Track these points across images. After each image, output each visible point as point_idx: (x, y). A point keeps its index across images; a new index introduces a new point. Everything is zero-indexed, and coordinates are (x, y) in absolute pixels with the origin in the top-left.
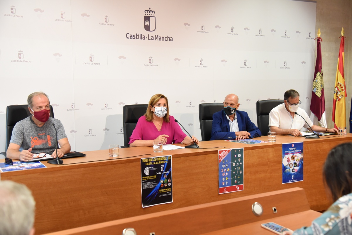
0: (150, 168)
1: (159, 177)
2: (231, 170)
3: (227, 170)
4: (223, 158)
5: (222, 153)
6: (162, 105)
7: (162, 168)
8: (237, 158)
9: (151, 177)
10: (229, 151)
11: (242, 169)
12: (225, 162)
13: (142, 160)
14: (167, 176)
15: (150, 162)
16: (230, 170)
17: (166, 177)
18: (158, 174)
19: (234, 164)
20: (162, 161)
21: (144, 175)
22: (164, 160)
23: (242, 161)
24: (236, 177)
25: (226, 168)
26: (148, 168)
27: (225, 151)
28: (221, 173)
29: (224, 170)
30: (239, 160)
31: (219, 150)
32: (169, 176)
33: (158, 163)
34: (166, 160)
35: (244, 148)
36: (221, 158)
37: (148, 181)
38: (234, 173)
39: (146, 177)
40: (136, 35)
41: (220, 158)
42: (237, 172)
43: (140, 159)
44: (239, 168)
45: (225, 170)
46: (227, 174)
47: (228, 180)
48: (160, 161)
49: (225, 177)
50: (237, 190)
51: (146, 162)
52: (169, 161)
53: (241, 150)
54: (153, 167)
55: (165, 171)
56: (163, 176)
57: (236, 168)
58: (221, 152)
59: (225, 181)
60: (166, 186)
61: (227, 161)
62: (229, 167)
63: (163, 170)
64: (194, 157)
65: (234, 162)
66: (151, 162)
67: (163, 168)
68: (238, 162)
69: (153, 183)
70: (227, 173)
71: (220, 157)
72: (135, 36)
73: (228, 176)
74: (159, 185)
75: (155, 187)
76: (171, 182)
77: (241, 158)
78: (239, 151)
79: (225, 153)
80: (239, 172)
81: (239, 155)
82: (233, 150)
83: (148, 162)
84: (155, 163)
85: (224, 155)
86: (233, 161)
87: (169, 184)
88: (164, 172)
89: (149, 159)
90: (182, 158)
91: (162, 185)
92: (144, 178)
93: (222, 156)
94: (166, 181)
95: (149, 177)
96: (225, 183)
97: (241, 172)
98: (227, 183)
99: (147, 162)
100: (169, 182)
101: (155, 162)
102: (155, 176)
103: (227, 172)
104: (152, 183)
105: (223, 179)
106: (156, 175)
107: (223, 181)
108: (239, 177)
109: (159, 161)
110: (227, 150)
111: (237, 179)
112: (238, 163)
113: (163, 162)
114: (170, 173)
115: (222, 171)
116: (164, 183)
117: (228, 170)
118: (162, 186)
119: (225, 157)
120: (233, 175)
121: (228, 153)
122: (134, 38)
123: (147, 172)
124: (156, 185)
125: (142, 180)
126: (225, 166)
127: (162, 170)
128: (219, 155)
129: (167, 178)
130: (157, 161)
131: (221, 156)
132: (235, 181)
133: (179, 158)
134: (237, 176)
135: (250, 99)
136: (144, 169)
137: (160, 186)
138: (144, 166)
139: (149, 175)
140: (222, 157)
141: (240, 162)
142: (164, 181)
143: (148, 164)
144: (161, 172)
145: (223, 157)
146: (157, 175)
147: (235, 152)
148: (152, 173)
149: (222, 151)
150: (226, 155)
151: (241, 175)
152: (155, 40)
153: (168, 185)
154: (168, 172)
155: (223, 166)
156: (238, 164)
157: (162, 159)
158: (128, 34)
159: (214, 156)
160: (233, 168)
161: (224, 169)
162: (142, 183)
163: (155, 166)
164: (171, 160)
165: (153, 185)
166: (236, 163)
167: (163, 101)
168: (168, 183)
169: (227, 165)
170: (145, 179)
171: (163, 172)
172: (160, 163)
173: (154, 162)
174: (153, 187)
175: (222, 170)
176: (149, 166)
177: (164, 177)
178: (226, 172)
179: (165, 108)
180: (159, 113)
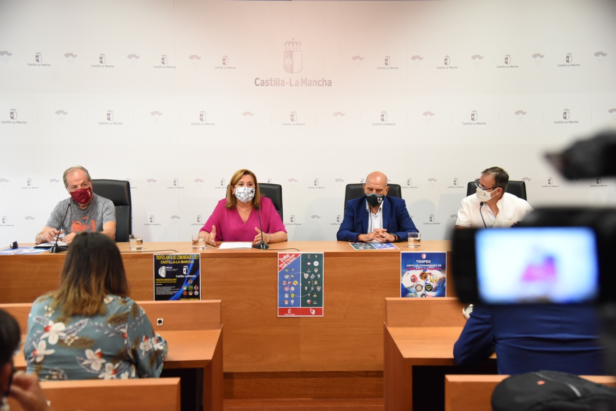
0: (168, 268)
1: (180, 283)
2: (301, 284)
3: (294, 284)
4: (286, 265)
5: (285, 257)
6: (246, 184)
7: (184, 269)
8: (312, 267)
9: (169, 280)
10: (296, 255)
11: (320, 284)
12: (290, 271)
13: (155, 256)
14: (193, 282)
15: (167, 260)
16: (299, 283)
17: (191, 282)
18: (178, 276)
19: (306, 276)
20: (185, 260)
21: (157, 276)
22: (188, 260)
23: (320, 272)
24: (309, 295)
25: (292, 280)
26: (164, 268)
27: (291, 255)
28: (282, 287)
29: (287, 282)
30: (316, 271)
31: (279, 253)
32: (196, 282)
33: (179, 262)
34: (191, 260)
35: (324, 253)
36: (282, 265)
37: (164, 285)
38: (306, 288)
39: (162, 280)
40: (269, 79)
41: (280, 264)
42: (312, 289)
43: (152, 254)
44: (316, 283)
45: (289, 282)
46: (293, 289)
47: (295, 299)
48: (182, 260)
49: (289, 293)
50: (312, 315)
51: (161, 260)
52: (197, 261)
53: (319, 255)
54: (171, 268)
55: (190, 274)
56: (187, 281)
57: (309, 282)
58: (282, 256)
59: (290, 299)
60: (191, 294)
61: (293, 270)
62: (296, 278)
63: (187, 272)
64: (239, 259)
65: (307, 273)
66: (168, 260)
67: (187, 270)
68: (313, 272)
69: (172, 288)
70: (292, 287)
71: (280, 263)
72: (269, 82)
73: (295, 292)
74: (180, 292)
75: (174, 294)
76: (199, 290)
77: (320, 267)
78: (316, 256)
79: (290, 258)
80: (315, 289)
81: (316, 263)
82: (303, 255)
83: (165, 260)
84: (174, 262)
85: (287, 261)
86: (304, 271)
87: (196, 293)
88: (189, 276)
89: (165, 256)
90: (217, 259)
91: (185, 292)
92: (158, 280)
93: (284, 261)
94: (191, 287)
95: (165, 280)
96: (290, 303)
97: (319, 289)
98: (292, 301)
99: (163, 260)
100: (195, 289)
101: (175, 260)
102: (174, 280)
103: (294, 286)
104: (170, 288)
105: (286, 296)
106: (175, 278)
107: (286, 299)
108: (315, 296)
109: (180, 260)
110: (293, 254)
111: (311, 298)
112: (313, 275)
113: (187, 262)
114: (198, 278)
115: (284, 284)
116: (187, 291)
117: (295, 283)
118: (185, 294)
119: (289, 263)
120: (304, 292)
121: (295, 258)
122: (267, 84)
123: (162, 272)
124: (175, 292)
125: (155, 283)
126: (290, 277)
127: (185, 273)
128: (280, 260)
129: (193, 284)
130: (178, 260)
131: (282, 261)
132: (308, 301)
133: (212, 259)
134: (312, 294)
136: (159, 269)
137: (182, 294)
138: (158, 264)
139: (166, 278)
140: (284, 263)
141: (318, 273)
142: (188, 288)
143: (164, 262)
144: (184, 275)
145: (286, 263)
146: (177, 278)
147: (309, 257)
148: (169, 274)
149: (285, 254)
150: (292, 261)
151: (320, 294)
152: (302, 85)
153: (193, 294)
154: (195, 276)
155: (287, 277)
156: (313, 276)
157: (184, 258)
158: (257, 80)
159: (269, 261)
160: (304, 282)
161: (287, 280)
162: (156, 286)
163: (174, 266)
164: (199, 260)
165: (171, 290)
166: (310, 274)
167: (247, 179)
168: (194, 291)
169: (292, 276)
170: (160, 282)
171: (186, 275)
172: (182, 262)
173: (173, 260)
174: (171, 293)
175: (285, 282)
176: (166, 265)
177: (188, 283)
178: (291, 285)
179: (251, 189)
180: (242, 196)
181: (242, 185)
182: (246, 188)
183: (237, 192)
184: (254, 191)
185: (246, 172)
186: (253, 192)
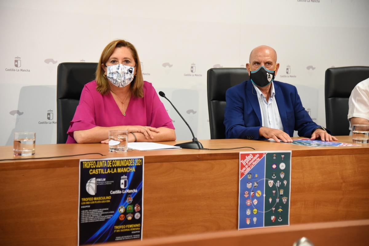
0: (99, 180)
1: (116, 201)
2: (264, 195)
3: (257, 195)
4: (249, 170)
5: (248, 158)
6: (120, 61)
7: (122, 181)
8: (278, 170)
9: (100, 198)
10: (261, 155)
11: (286, 194)
12: (253, 177)
13: (82, 162)
14: (133, 199)
15: (98, 168)
16: (262, 194)
17: (130, 200)
18: (114, 193)
19: (271, 183)
20: (123, 167)
21: (85, 193)
22: (127, 166)
23: (287, 178)
24: (274, 209)
25: (255, 189)
26: (93, 180)
27: (254, 155)
28: (244, 200)
29: (249, 194)
30: (282, 176)
31: (241, 153)
32: (137, 199)
33: (115, 171)
34: (131, 167)
35: (293, 151)
36: (244, 169)
37: (94, 206)
38: (270, 200)
39: (90, 199)
41: (242, 169)
42: (278, 200)
43: (78, 160)
44: (282, 192)
45: (252, 193)
46: (255, 202)
47: (259, 215)
48: (119, 167)
49: (251, 207)
51: (90, 168)
52: (139, 169)
53: (287, 155)
54: (104, 180)
55: (130, 188)
56: (125, 199)
57: (274, 192)
58: (244, 156)
59: (252, 215)
60: (130, 218)
61: (256, 176)
62: (260, 188)
63: (125, 186)
64: (189, 163)
65: (272, 179)
66: (101, 168)
67: (125, 182)
68: (279, 178)
69: (104, 211)
70: (255, 200)
71: (243, 166)
73: (258, 207)
74: (115, 217)
75: (107, 220)
76: (140, 212)
77: (286, 171)
78: (283, 156)
79: (254, 160)
80: (281, 200)
81: (282, 166)
82: (268, 155)
83: (96, 168)
84: (109, 171)
85: (250, 163)
86: (269, 177)
87: (137, 216)
88: (128, 191)
89: (96, 162)
90: (165, 164)
91: (122, 216)
92: (84, 199)
93: (247, 164)
94: (130, 208)
95: (95, 199)
96: (252, 221)
97: (284, 200)
98: (255, 219)
99: (93, 169)
100: (136, 211)
101: (110, 168)
102: (108, 198)
103: (257, 198)
104: (101, 211)
105: (248, 212)
106: (109, 195)
107: (248, 217)
108: (280, 210)
109: (117, 168)
110: (256, 154)
111: (277, 214)
112: (278, 181)
113: (125, 170)
114: (140, 193)
115: (246, 196)
116: (125, 213)
117: (259, 193)
118: (122, 218)
119: (252, 167)
120: (268, 206)
121: (259, 160)
123: (91, 187)
124: (108, 217)
125: (81, 205)
126: (252, 186)
127: (122, 186)
128: (241, 163)
129: (133, 204)
130: (114, 168)
131: (244, 164)
132: (273, 218)
133: (159, 164)
134: (277, 208)
135: (314, 67)
136: (86, 182)
137: (118, 219)
138: (86, 176)
139: (96, 195)
140: (247, 166)
141: (284, 179)
142: (126, 209)
143: (94, 172)
144: (121, 189)
145: (249, 167)
146: (112, 195)
147: (275, 158)
148: (101, 190)
149: (248, 155)
150: (255, 163)
151: (285, 207)
153: (133, 218)
154: (135, 191)
155: (249, 186)
156: (278, 184)
157: (123, 164)
159: (230, 163)
160: (269, 190)
161: (249, 190)
162: (81, 209)
163: (109, 177)
164: (141, 166)
165: (103, 215)
166: (275, 181)
167: (121, 53)
168: (134, 213)
169: (256, 184)
170: (88, 203)
171: (124, 189)
172: (119, 170)
173: (107, 168)
174: (103, 219)
175: (247, 192)
176: (97, 176)
177: (127, 201)
178: (254, 197)
179: (128, 67)
180: (115, 78)
181: (114, 62)
182: (121, 65)
183: (108, 72)
184: (133, 70)
185: (121, 44)
186: (131, 72)
